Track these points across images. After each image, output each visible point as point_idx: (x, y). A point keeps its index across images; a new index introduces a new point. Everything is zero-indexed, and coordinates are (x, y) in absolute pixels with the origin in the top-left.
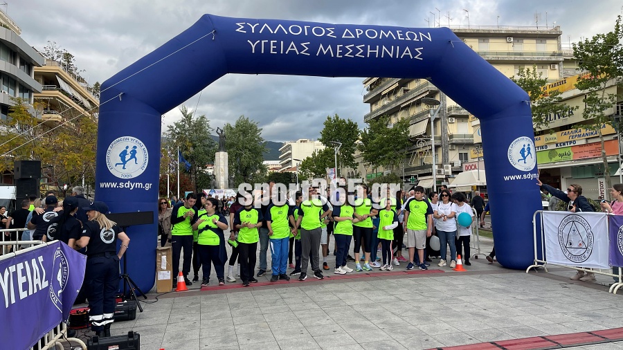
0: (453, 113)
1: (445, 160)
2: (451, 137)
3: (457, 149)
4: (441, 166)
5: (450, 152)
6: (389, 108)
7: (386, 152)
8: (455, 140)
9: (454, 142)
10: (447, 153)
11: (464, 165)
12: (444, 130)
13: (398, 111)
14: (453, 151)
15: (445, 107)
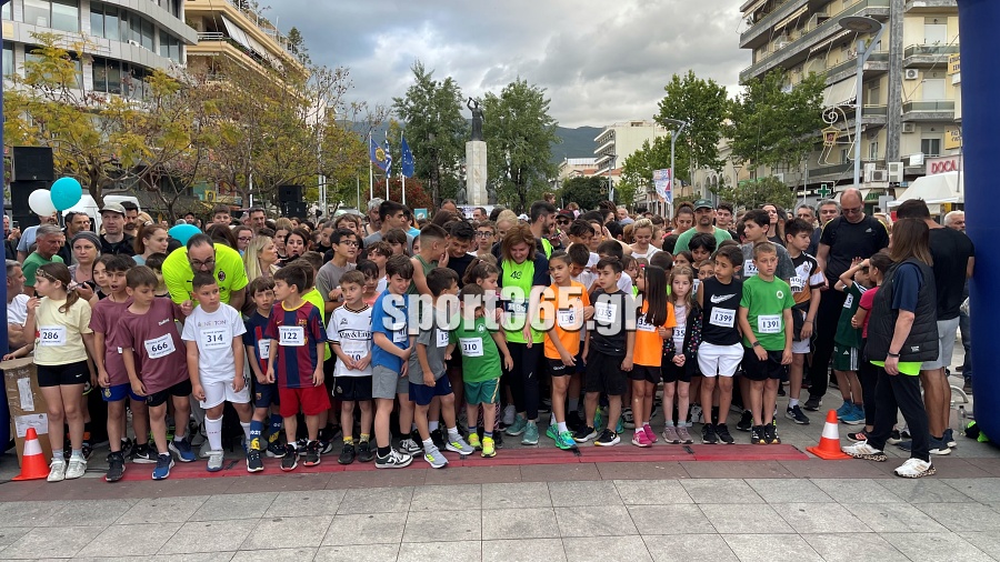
0: (916, 61)
1: (893, 153)
2: (908, 107)
3: (919, 132)
4: (882, 164)
5: (903, 139)
6: (786, 56)
7: (775, 139)
8: (914, 113)
9: (913, 117)
10: (897, 139)
11: (929, 164)
12: (894, 94)
13: (803, 61)
14: (909, 137)
15: (900, 48)
